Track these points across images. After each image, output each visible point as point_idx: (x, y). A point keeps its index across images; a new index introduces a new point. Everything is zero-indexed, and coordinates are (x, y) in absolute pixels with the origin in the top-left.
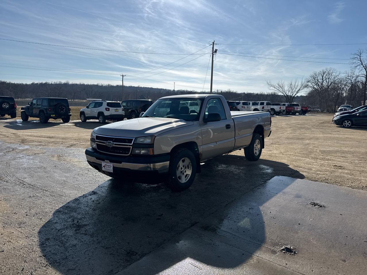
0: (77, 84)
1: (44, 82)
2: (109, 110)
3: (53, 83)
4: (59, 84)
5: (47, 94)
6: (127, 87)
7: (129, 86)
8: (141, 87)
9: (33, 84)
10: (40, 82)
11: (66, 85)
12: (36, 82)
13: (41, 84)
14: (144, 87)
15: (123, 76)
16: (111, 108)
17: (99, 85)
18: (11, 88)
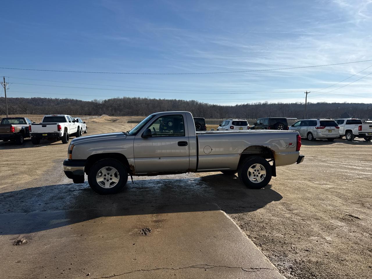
0: (275, 104)
1: (246, 104)
2: (233, 128)
3: (253, 104)
4: (258, 105)
5: (245, 114)
6: (330, 104)
7: (332, 103)
8: (348, 104)
9: (237, 106)
10: (243, 104)
11: (265, 105)
12: (239, 104)
13: (244, 105)
14: (351, 103)
15: (307, 92)
16: (235, 127)
17: (298, 103)
18: (218, 110)
